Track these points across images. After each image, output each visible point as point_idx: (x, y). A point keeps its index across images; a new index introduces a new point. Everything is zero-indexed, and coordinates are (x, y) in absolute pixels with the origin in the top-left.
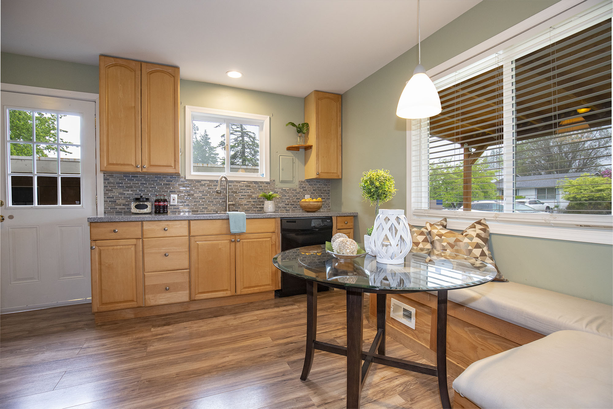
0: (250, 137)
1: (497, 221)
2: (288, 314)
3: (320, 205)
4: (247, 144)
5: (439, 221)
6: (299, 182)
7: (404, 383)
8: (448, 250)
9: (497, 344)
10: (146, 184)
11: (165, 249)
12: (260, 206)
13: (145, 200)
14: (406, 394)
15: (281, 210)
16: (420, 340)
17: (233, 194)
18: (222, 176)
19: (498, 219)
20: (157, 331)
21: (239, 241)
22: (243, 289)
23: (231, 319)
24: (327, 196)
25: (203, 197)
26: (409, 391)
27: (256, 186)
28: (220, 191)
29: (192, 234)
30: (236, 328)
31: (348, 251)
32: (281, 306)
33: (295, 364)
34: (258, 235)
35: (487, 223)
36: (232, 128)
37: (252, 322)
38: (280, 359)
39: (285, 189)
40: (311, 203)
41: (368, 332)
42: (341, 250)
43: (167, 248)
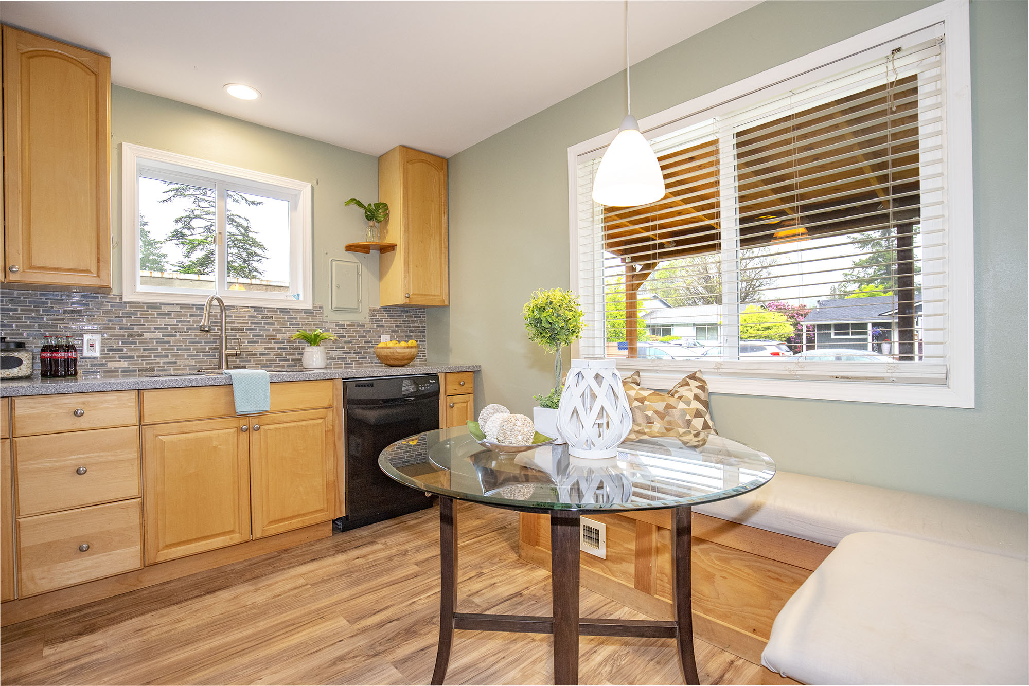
0: (238, 225)
1: (720, 374)
2: (367, 563)
3: (415, 354)
4: (233, 238)
5: (629, 376)
6: (370, 310)
7: (610, 656)
8: (655, 423)
9: (746, 566)
10: (16, 310)
11: (76, 459)
12: (293, 357)
13: (12, 346)
14: (620, 677)
15: (334, 364)
16: (615, 576)
17: (234, 334)
18: (212, 296)
19: (721, 370)
20: (61, 652)
21: (259, 429)
22: (266, 526)
23: (248, 592)
24: (420, 336)
25: (166, 339)
26: (622, 670)
27: (284, 318)
28: (209, 327)
29: (147, 420)
30: (262, 612)
31: (520, 437)
32: (349, 550)
33: (409, 664)
34: (298, 414)
35: (704, 377)
36: (199, 206)
37: (296, 591)
38: (375, 659)
39: (343, 323)
40: (398, 350)
41: (522, 574)
42: (506, 436)
43: (83, 456)
